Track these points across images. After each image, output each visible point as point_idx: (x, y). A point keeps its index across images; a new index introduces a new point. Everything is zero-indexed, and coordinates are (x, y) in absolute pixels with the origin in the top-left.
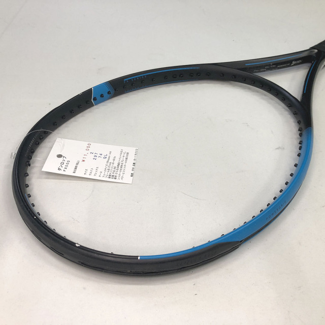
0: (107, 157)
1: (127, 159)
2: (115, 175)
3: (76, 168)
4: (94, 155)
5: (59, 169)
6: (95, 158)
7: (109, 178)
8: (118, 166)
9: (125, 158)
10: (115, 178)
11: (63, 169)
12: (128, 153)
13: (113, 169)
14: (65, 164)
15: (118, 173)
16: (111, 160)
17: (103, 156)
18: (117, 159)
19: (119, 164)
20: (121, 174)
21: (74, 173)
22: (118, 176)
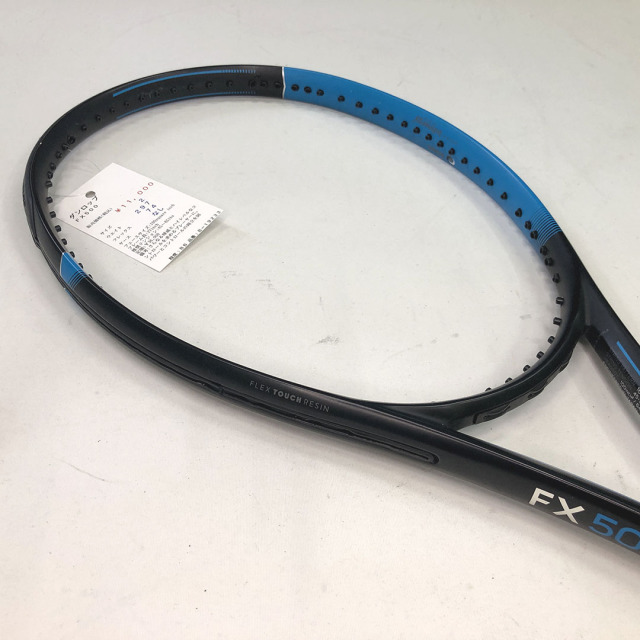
0: (161, 213)
1: (189, 224)
2: (146, 247)
3: (96, 221)
4: (143, 204)
5: (72, 216)
6: (140, 210)
7: (134, 250)
8: (164, 234)
9: (187, 222)
10: (142, 254)
11: (77, 216)
12: (198, 215)
13: (151, 238)
14: (87, 210)
15: (155, 246)
16: (160, 222)
17: (153, 210)
18: (173, 221)
19: (168, 231)
20: (158, 250)
21: (88, 227)
22: (150, 251)
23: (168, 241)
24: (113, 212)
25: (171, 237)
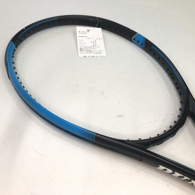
0: (95, 46)
1: (97, 53)
2: (83, 50)
3: (82, 37)
4: (94, 41)
5: (79, 32)
6: (92, 42)
7: (80, 49)
8: (90, 51)
10: (80, 51)
11: (80, 32)
12: (101, 53)
13: (86, 49)
14: (83, 33)
15: (85, 51)
16: (92, 48)
17: (94, 44)
18: (95, 50)
19: (91, 51)
20: (84, 53)
21: (79, 36)
22: (83, 51)
23: (88, 53)
24: (87, 38)
25: (90, 53)
